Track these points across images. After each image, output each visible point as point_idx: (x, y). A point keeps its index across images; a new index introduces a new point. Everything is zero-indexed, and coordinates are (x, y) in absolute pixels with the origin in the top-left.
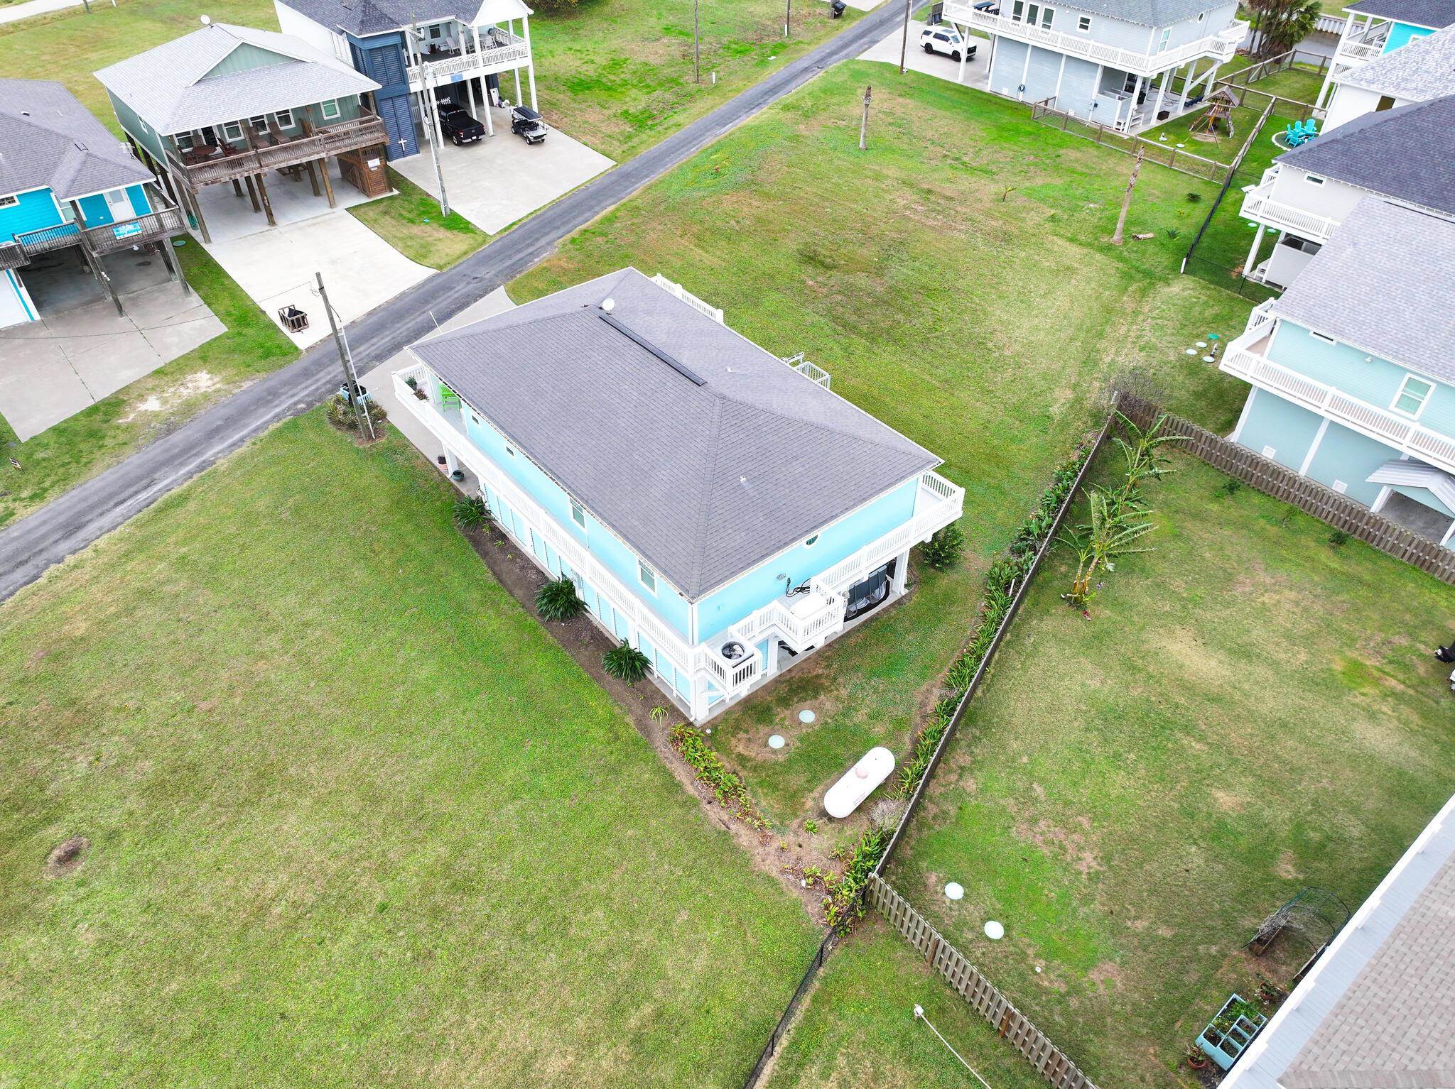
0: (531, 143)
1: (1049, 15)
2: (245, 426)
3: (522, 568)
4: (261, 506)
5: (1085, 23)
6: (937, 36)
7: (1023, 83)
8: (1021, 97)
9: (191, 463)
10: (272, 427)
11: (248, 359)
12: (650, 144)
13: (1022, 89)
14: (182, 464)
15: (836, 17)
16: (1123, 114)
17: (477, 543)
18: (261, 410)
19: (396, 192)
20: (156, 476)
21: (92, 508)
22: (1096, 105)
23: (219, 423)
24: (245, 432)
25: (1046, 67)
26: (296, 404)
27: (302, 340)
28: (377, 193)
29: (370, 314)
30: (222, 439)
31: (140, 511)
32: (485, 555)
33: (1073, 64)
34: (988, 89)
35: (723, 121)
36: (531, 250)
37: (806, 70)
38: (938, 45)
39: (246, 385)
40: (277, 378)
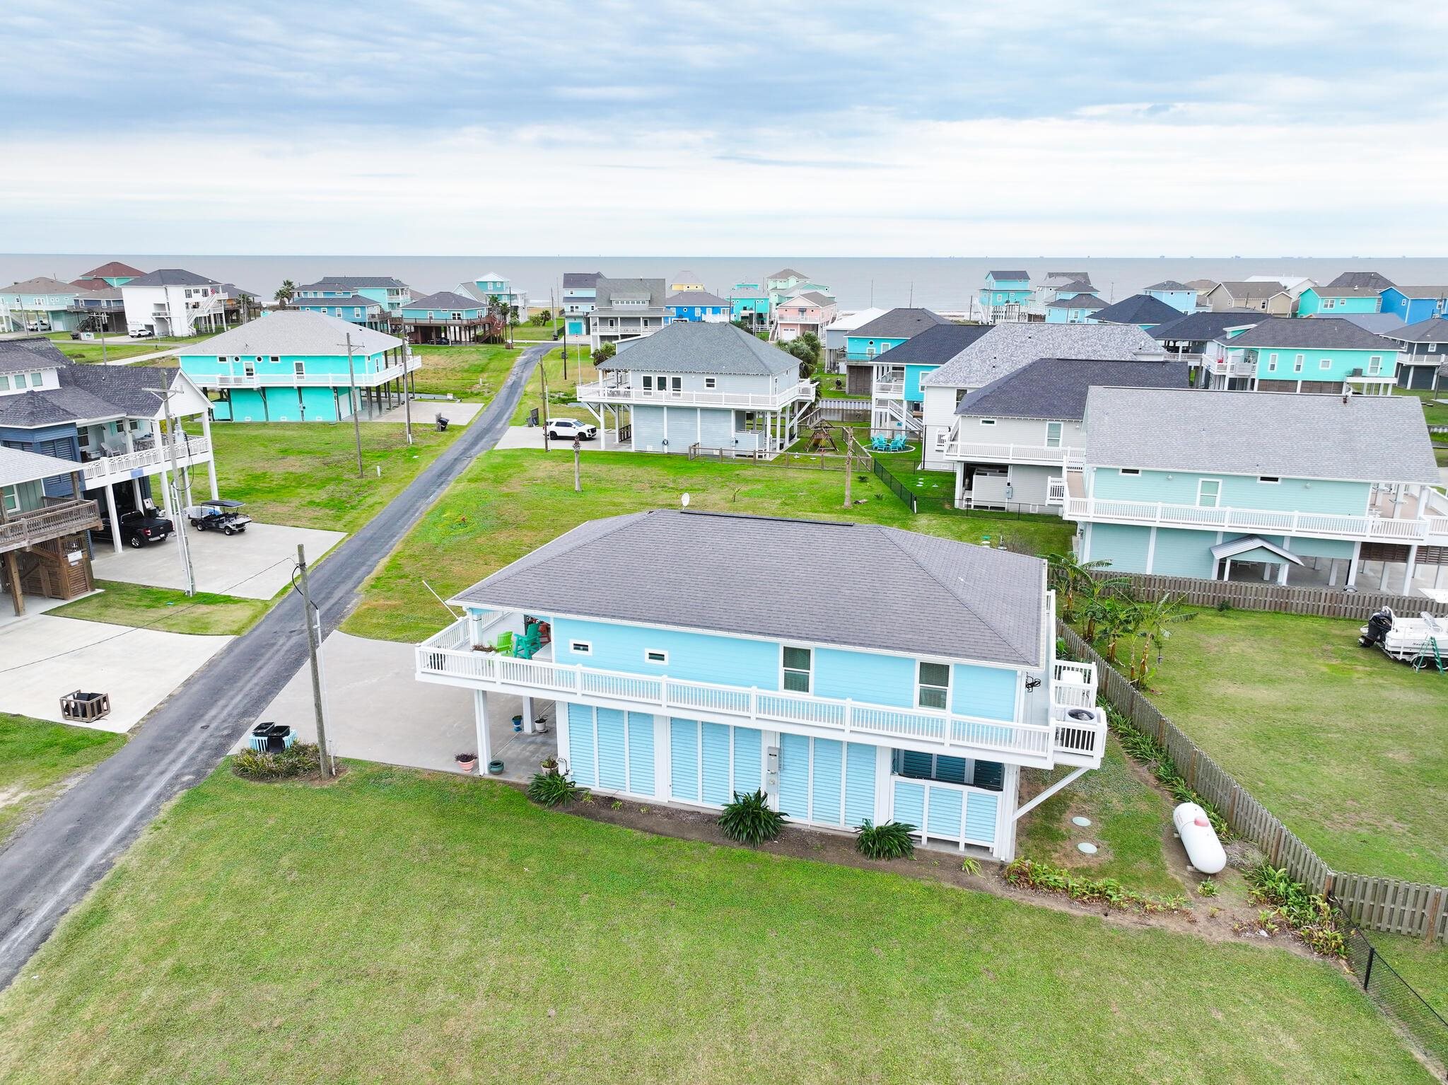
1: (677, 383)
2: (119, 818)
3: (667, 816)
4: (244, 878)
5: (710, 383)
6: (558, 424)
7: (666, 437)
8: (666, 450)
9: (69, 877)
10: (167, 806)
11: (47, 759)
12: (368, 518)
13: (665, 443)
14: (55, 882)
16: (763, 444)
17: (590, 815)
18: (128, 799)
19: (98, 591)
20: (21, 905)
22: (737, 442)
23: (70, 826)
24: (126, 823)
25: (683, 422)
26: (177, 777)
27: (115, 722)
28: (76, 593)
29: (188, 683)
30: (96, 840)
31: (35, 950)
32: (612, 821)
33: (708, 415)
34: (633, 450)
35: (425, 493)
36: (332, 601)
37: (456, 460)
38: (561, 431)
39: (72, 783)
40: (117, 764)
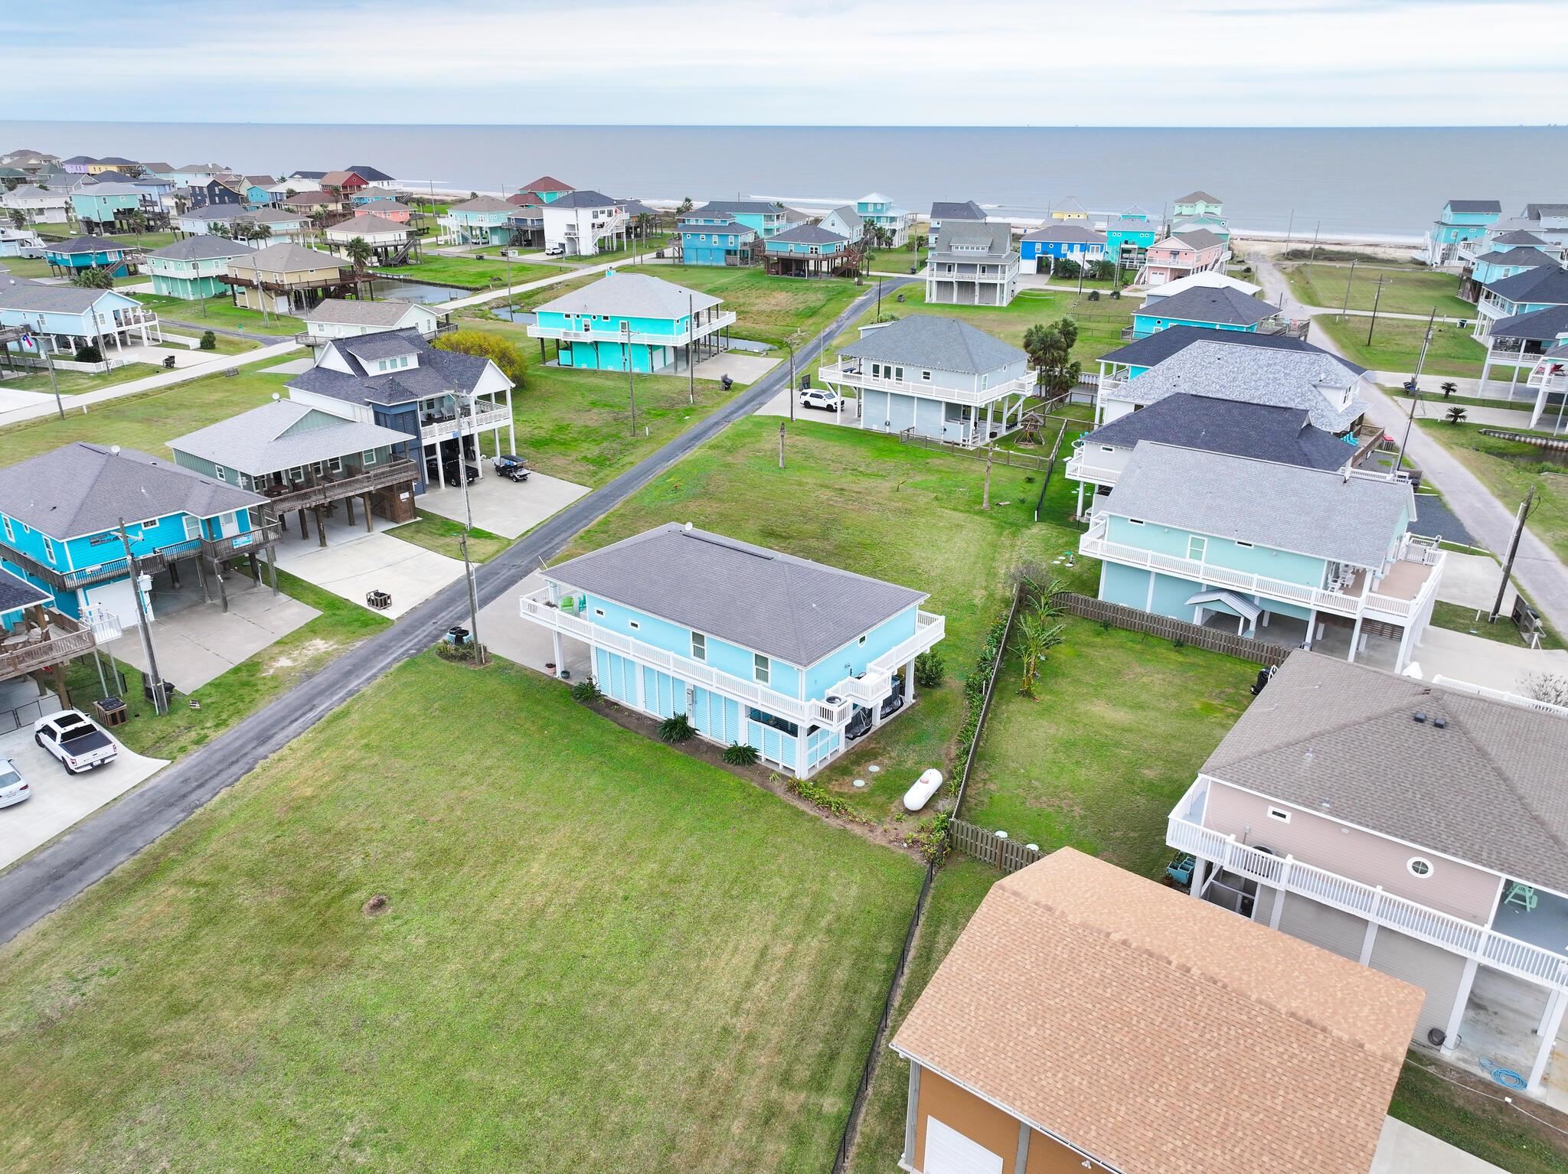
0: (517, 481)
1: (899, 373)
2: (371, 668)
3: (638, 719)
4: (413, 710)
5: (927, 375)
6: (812, 395)
7: (888, 420)
8: (888, 430)
9: (339, 693)
10: (396, 665)
11: (352, 628)
12: (613, 476)
13: (887, 424)
14: (333, 694)
15: (726, 389)
16: (966, 434)
17: (598, 711)
18: (380, 658)
19: (419, 519)
20: (315, 702)
21: (273, 725)
22: (945, 430)
23: (349, 668)
24: (374, 671)
26: (408, 650)
27: (390, 613)
28: (405, 520)
29: (439, 593)
30: (358, 677)
31: (314, 724)
32: (607, 716)
33: (922, 402)
34: (861, 427)
35: (668, 457)
36: (550, 545)
37: (717, 423)
38: (814, 402)
39: (358, 644)
40: (382, 637)
